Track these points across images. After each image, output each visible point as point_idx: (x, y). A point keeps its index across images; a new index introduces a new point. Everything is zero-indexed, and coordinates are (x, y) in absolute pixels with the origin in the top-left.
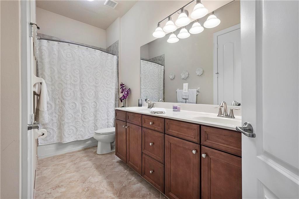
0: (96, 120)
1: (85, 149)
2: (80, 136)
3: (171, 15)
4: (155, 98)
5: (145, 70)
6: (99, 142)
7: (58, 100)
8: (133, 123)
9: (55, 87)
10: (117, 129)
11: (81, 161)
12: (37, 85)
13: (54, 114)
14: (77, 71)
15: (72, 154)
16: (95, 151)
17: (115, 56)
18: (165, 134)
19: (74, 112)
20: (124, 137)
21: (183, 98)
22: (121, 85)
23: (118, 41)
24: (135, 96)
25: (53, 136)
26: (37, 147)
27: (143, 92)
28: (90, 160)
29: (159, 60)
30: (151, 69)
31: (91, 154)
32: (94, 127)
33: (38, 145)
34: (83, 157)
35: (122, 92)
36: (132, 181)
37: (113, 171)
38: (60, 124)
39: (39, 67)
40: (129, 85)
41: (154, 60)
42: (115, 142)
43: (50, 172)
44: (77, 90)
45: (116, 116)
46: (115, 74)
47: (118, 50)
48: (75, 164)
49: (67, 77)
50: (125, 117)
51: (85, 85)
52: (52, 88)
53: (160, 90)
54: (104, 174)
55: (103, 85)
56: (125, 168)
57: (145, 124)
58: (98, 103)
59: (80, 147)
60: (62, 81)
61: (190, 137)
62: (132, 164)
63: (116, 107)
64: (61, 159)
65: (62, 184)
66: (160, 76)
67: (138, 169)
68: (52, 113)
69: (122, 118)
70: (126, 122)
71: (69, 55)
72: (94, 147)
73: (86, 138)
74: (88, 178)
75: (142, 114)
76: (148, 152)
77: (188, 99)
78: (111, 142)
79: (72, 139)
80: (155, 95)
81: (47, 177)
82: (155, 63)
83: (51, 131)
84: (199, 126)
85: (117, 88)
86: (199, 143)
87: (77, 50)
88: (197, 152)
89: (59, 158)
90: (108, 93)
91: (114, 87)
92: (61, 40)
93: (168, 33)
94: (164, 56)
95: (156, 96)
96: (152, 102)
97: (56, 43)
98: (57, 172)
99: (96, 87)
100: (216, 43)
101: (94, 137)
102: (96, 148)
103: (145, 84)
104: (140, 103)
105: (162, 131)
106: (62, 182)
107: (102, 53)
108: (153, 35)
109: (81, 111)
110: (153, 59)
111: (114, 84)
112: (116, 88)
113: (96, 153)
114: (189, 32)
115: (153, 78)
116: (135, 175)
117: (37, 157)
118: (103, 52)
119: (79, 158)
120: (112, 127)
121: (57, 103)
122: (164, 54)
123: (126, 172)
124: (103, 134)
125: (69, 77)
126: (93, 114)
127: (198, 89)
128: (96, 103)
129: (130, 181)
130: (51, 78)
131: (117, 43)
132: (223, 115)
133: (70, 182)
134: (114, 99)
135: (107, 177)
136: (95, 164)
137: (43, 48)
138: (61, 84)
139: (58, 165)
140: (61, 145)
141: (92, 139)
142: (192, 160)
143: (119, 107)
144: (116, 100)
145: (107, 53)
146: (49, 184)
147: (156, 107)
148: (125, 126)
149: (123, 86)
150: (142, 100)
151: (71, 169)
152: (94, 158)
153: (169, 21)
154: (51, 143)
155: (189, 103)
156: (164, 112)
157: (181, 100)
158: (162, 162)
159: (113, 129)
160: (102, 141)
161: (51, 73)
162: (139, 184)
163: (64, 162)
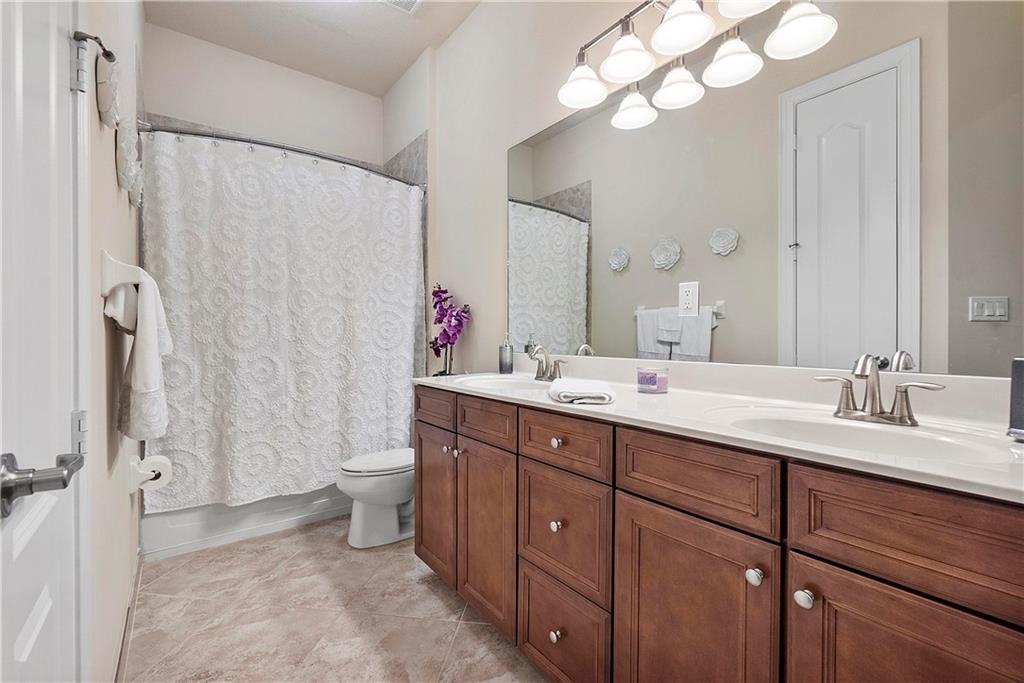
0: (346, 422)
1: (308, 527)
2: (290, 482)
3: (632, 14)
4: (555, 341)
5: (520, 237)
6: (355, 502)
7: (212, 350)
8: (481, 436)
9: (200, 301)
10: (419, 456)
11: (291, 572)
12: (121, 295)
13: (199, 403)
14: (279, 245)
15: (260, 546)
16: (342, 533)
17: (416, 191)
18: (615, 488)
19: (268, 395)
20: (449, 488)
21: (660, 338)
22: (435, 294)
23: (426, 136)
24: (486, 333)
25: (195, 480)
26: (139, 521)
27: (515, 318)
28: (324, 570)
29: (572, 202)
30: (543, 236)
31: (329, 548)
32: (341, 446)
33: (142, 514)
34: (299, 555)
35: (439, 321)
36: (480, 662)
37: (406, 616)
38: (221, 436)
39: (148, 233)
40: (464, 292)
41: (553, 205)
42: (413, 502)
43: (182, 613)
44: (279, 313)
45: (416, 410)
46: (415, 255)
47: (424, 168)
48: (269, 584)
49: (247, 268)
50: (450, 415)
51: (309, 293)
52: (191, 306)
53: (573, 311)
54: (371, 630)
55: (372, 295)
56: (449, 606)
57: (530, 444)
58: (353, 361)
59: (290, 521)
60: (228, 281)
61: (735, 509)
62: (478, 595)
63: (416, 375)
64: (222, 565)
65: (219, 665)
66: (574, 259)
67: (501, 616)
68: (192, 397)
69: (442, 416)
70: (456, 433)
71: (254, 187)
72: (337, 518)
73: (312, 486)
74: (314, 645)
75: (519, 406)
76: (545, 556)
77: (677, 344)
78: (401, 502)
79: (261, 494)
80: (557, 328)
81: (167, 634)
82: (557, 211)
83: (190, 465)
84: (778, 462)
85: (422, 303)
86: (778, 540)
87: (279, 166)
88: (765, 573)
89: (217, 561)
90: (390, 324)
91: (411, 303)
92: (224, 133)
93: (620, 87)
94: (589, 188)
95: (562, 333)
96: (553, 358)
97: (207, 142)
98: (205, 616)
99: (347, 301)
100: (792, 130)
101: (338, 485)
102: (344, 522)
103: (522, 290)
104: (507, 359)
105: (603, 474)
106: (218, 656)
107: (367, 176)
108: (561, 101)
109: (292, 388)
110: (548, 197)
111: (411, 291)
112: (416, 305)
113: (344, 541)
114: (702, 83)
115: (548, 268)
116: (489, 635)
117: (141, 555)
118: (372, 175)
119: (284, 562)
120: (402, 446)
121: (210, 359)
122: (589, 182)
123: (455, 623)
124: (372, 474)
125: (250, 265)
126: (336, 401)
127: (719, 307)
128: (346, 359)
129: (469, 660)
130: (189, 270)
131: (422, 141)
132: (863, 410)
133: (249, 659)
134: (412, 347)
135: (384, 644)
136: (339, 585)
137: (162, 163)
138: (225, 292)
139: (208, 587)
140: (220, 513)
141: (332, 490)
142: (742, 610)
143: (427, 375)
144: (416, 350)
145: (388, 176)
146: (173, 664)
147: (567, 375)
148: (453, 449)
149: (444, 296)
150: (512, 348)
151: (254, 604)
152: (337, 564)
153: (626, 38)
154: (187, 507)
155: (682, 357)
156: (608, 398)
157: (653, 347)
158: (601, 601)
159: (406, 457)
160: (369, 501)
161: (187, 253)
162: (505, 675)
163: (231, 576)
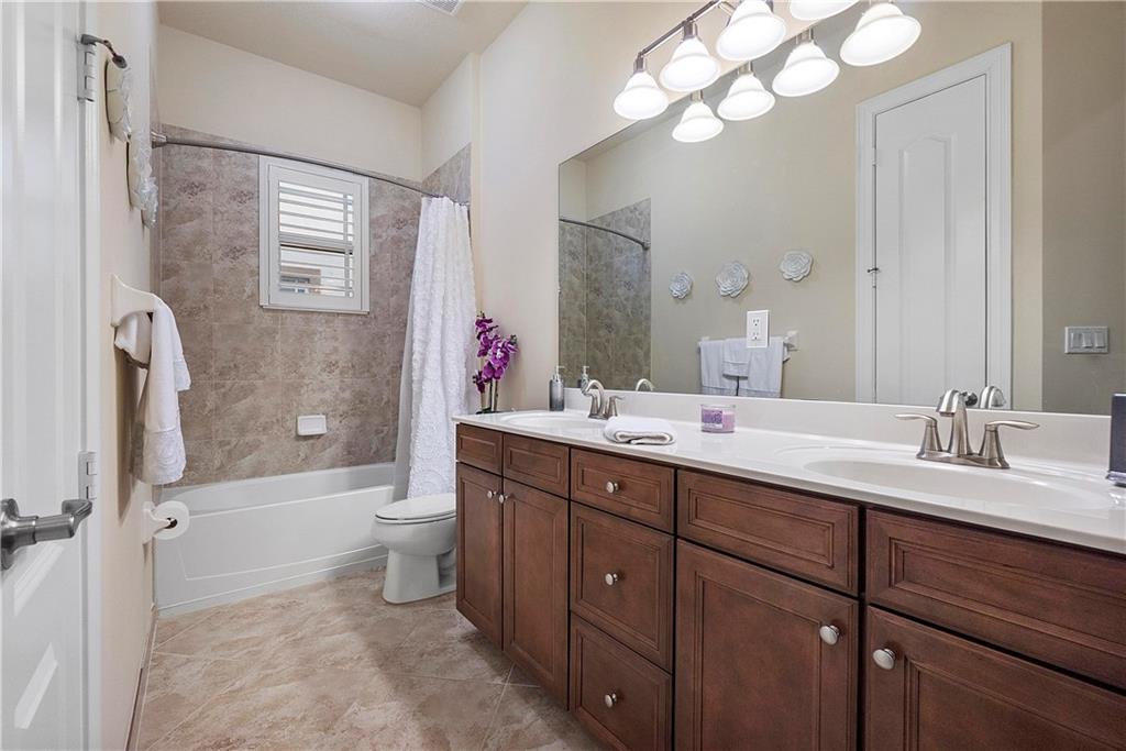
1: (339, 580)
3: (695, 15)
6: (390, 552)
8: (529, 480)
10: (461, 502)
11: (321, 630)
12: (133, 325)
15: (286, 600)
16: (377, 587)
18: (676, 536)
20: (494, 540)
21: (726, 372)
22: (479, 323)
23: (469, 149)
26: (153, 573)
28: (357, 628)
29: (629, 222)
31: (363, 603)
34: (329, 611)
35: (483, 353)
36: (527, 728)
37: (447, 677)
40: (510, 321)
41: (608, 226)
42: (454, 553)
43: (200, 675)
45: (458, 451)
47: (468, 181)
48: (296, 642)
50: (496, 457)
54: (409, 694)
56: (493, 668)
57: (583, 488)
59: (319, 573)
61: (809, 560)
62: (526, 655)
63: (460, 413)
64: (245, 622)
65: (240, 732)
67: (551, 677)
69: (486, 458)
70: (502, 477)
72: (372, 571)
74: (346, 710)
75: (571, 447)
76: (598, 612)
77: (746, 378)
78: (441, 552)
81: (184, 698)
82: (613, 232)
84: (855, 508)
86: (855, 594)
88: (841, 630)
89: (240, 617)
93: (682, 96)
94: (649, 207)
96: (608, 394)
98: (226, 677)
100: (871, 143)
102: (379, 575)
105: (664, 521)
108: (616, 109)
110: (602, 218)
113: (379, 595)
114: (771, 91)
116: (538, 699)
117: (155, 611)
119: (312, 618)
122: (648, 200)
123: (499, 685)
124: (409, 522)
127: (791, 338)
129: (516, 726)
131: (464, 155)
132: (949, 451)
133: (274, 726)
135: (424, 708)
136: (374, 643)
139: (230, 645)
142: (815, 671)
145: (427, 194)
146: (191, 730)
147: (623, 412)
148: (498, 494)
149: (489, 325)
151: (280, 664)
152: (371, 620)
153: (689, 42)
155: (750, 393)
156: (668, 438)
157: (717, 381)
158: (662, 661)
159: (447, 503)
160: (406, 551)
162: (555, 743)
163: (254, 634)
